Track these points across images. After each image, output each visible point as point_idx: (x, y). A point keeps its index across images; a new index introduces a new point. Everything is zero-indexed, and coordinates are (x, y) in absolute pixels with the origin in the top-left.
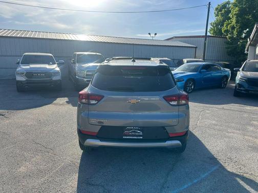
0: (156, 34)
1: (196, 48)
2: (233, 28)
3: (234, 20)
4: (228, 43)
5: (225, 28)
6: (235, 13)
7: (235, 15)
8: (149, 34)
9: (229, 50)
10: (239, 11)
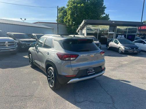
0: (25, 19)
1: (53, 29)
2: (69, 20)
3: (69, 17)
4: (67, 27)
5: (65, 20)
6: (69, 13)
7: (70, 14)
8: (21, 19)
9: (69, 31)
10: (71, 12)
